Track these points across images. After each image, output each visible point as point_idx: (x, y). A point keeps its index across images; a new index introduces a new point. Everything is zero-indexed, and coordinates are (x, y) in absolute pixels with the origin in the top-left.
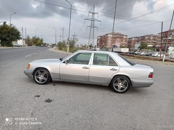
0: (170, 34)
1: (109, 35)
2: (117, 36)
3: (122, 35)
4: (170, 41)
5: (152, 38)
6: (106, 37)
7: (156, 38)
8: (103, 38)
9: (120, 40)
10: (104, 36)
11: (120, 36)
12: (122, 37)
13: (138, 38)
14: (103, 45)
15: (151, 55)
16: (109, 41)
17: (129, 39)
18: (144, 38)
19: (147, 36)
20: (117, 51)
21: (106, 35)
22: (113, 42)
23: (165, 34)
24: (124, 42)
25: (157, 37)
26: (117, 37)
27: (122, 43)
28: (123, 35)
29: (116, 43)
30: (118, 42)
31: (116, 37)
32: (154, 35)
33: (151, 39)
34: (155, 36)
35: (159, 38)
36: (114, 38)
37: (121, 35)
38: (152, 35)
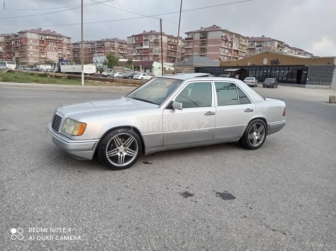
0: (146, 40)
1: (29, 35)
2: (47, 37)
3: (59, 37)
4: (147, 53)
5: (117, 45)
6: (21, 39)
7: (124, 45)
8: (13, 40)
9: (55, 46)
10: (16, 36)
11: (55, 38)
12: (59, 40)
13: (92, 44)
14: (17, 56)
15: (132, 77)
16: (31, 47)
17: (74, 44)
18: (103, 45)
19: (107, 40)
20: (71, 71)
21: (21, 33)
22: (41, 50)
23: (139, 39)
24: (64, 51)
25: (126, 44)
26: (49, 39)
27: (60, 53)
28: (61, 36)
29: (48, 52)
30: (53, 51)
31: (47, 39)
32: (120, 40)
33: (115, 46)
34: (121, 43)
35: (129, 46)
36: (42, 42)
37: (56, 36)
38: (116, 39)
